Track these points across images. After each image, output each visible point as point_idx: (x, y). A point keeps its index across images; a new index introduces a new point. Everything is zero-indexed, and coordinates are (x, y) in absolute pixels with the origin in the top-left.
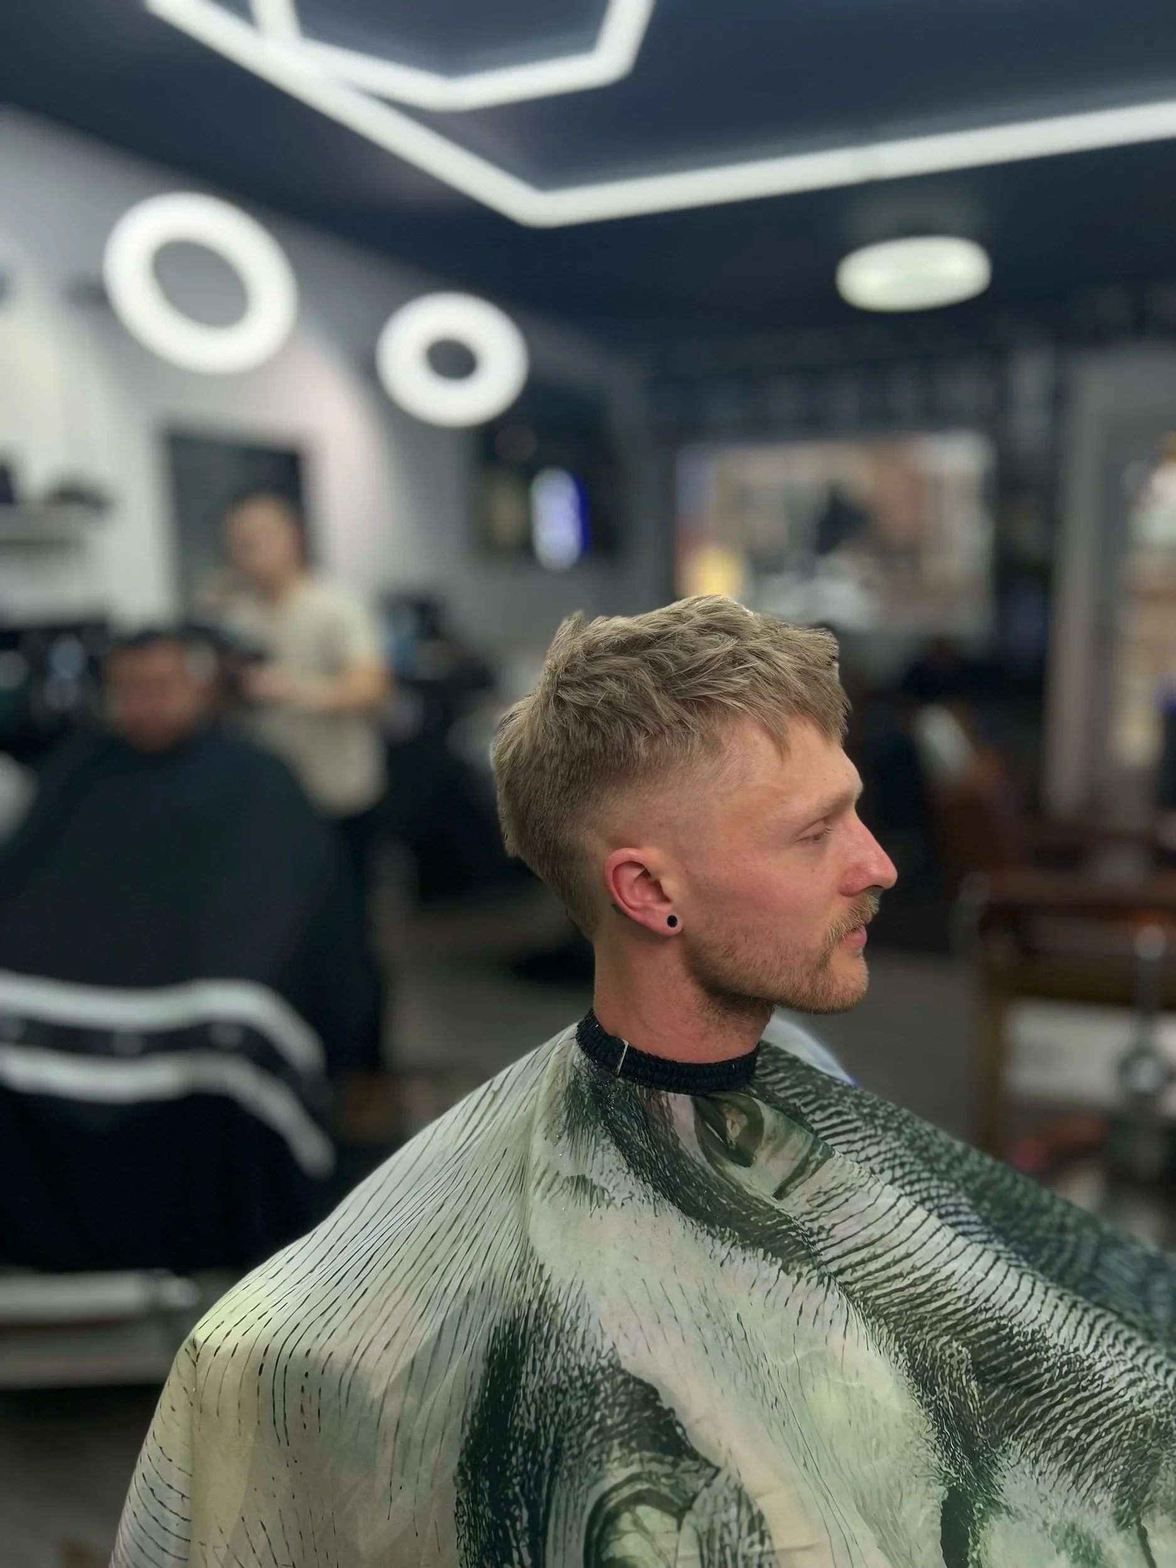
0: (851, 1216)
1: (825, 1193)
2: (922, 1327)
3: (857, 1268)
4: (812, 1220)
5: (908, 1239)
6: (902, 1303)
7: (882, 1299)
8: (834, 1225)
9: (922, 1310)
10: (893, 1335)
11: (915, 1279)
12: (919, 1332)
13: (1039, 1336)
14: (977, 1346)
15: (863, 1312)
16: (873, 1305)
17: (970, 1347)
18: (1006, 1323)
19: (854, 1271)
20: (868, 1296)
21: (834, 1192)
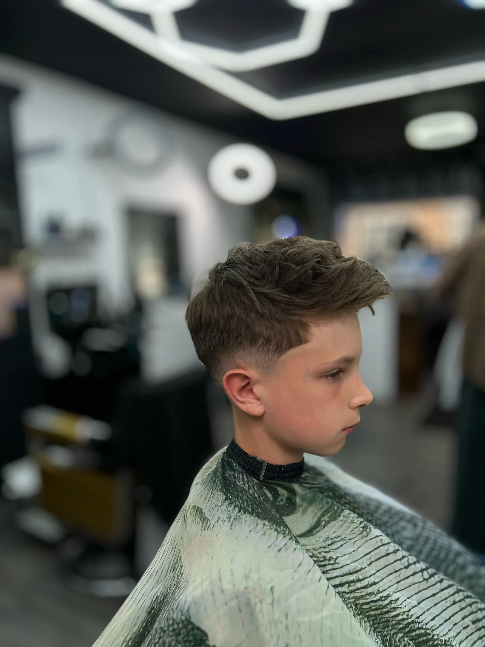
0: (345, 555)
1: (331, 539)
2: (388, 626)
3: (351, 584)
4: (326, 552)
5: (374, 574)
6: (376, 609)
7: (365, 605)
8: (337, 558)
9: (387, 616)
10: (373, 629)
11: (381, 597)
12: (386, 629)
13: (448, 643)
14: (417, 641)
15: (354, 611)
16: (361, 608)
17: (414, 641)
18: (430, 632)
19: (349, 586)
20: (358, 602)
21: (335, 540)
